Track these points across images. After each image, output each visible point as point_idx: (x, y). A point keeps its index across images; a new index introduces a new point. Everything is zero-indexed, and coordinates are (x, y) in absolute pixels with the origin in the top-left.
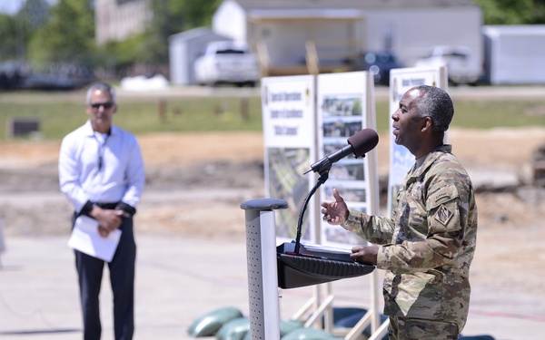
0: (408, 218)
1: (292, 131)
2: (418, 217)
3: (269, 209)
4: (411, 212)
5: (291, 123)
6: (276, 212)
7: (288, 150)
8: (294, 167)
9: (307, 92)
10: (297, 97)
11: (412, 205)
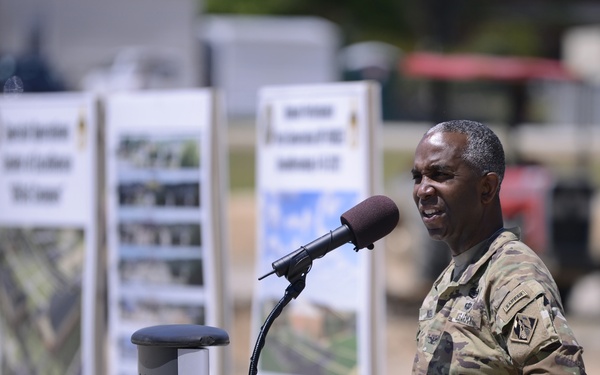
0: (449, 361)
1: (50, 196)
2: (471, 360)
3: (197, 345)
4: (456, 351)
5: (47, 180)
6: (213, 350)
7: (38, 230)
8: (52, 262)
9: (82, 125)
10: (59, 133)
11: (457, 337)
